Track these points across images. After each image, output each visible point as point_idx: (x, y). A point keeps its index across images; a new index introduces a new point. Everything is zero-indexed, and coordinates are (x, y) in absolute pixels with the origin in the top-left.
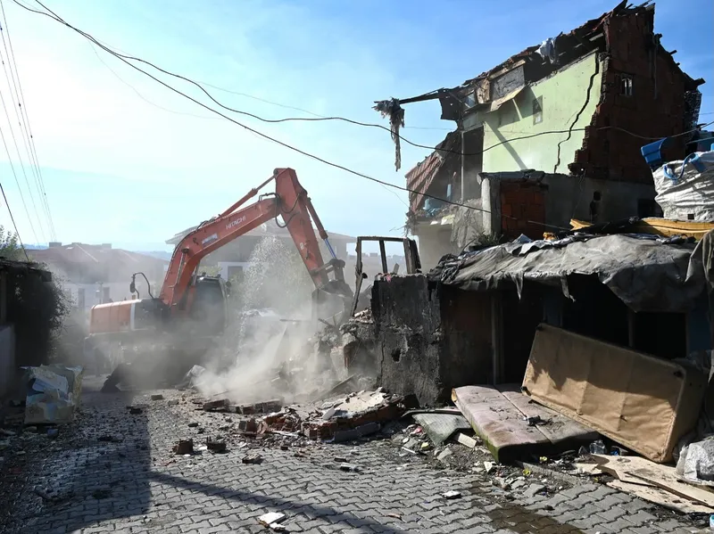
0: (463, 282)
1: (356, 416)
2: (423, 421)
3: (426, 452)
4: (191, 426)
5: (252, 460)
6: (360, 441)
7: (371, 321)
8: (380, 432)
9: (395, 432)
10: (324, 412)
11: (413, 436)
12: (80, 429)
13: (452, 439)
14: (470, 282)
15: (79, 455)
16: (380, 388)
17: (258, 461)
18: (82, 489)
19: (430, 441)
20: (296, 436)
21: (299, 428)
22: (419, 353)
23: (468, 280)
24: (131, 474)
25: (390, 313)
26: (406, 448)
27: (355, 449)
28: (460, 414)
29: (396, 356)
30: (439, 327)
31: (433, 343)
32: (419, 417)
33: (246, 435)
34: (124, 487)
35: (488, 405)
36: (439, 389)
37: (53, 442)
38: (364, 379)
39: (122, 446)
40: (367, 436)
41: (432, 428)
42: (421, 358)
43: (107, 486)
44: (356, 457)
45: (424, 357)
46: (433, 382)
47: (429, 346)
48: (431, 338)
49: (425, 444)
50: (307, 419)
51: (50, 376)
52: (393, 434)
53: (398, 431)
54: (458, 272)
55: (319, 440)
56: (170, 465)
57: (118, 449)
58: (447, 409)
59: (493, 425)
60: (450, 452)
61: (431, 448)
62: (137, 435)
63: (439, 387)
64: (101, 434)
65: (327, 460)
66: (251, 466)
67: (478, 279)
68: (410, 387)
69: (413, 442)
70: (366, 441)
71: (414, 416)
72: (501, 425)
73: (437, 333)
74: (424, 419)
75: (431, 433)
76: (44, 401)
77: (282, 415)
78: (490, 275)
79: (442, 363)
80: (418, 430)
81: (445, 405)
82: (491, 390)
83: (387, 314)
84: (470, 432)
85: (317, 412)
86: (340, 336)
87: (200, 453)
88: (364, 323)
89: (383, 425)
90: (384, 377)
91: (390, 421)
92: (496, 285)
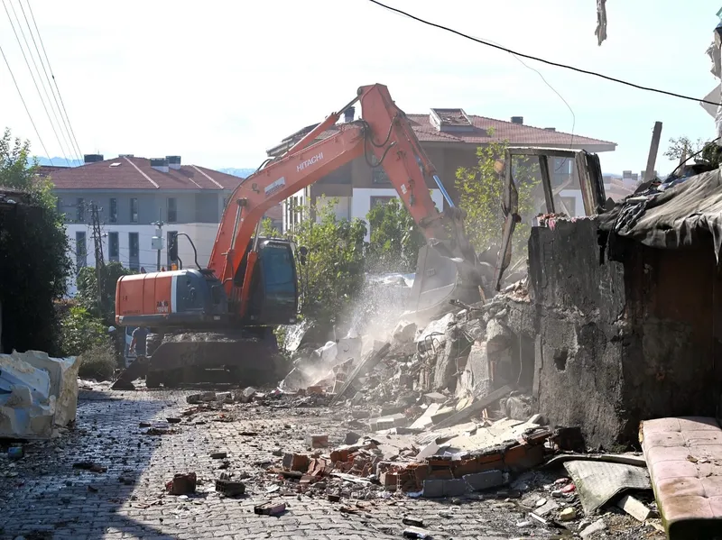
0: (645, 232)
1: (467, 457)
2: (576, 472)
3: (565, 524)
4: (215, 456)
5: (269, 509)
6: (464, 498)
7: (527, 299)
8: (506, 486)
9: (531, 489)
10: (422, 448)
11: (555, 496)
12: (57, 449)
13: (614, 504)
14: (655, 232)
15: (37, 484)
16: (535, 416)
17: (279, 512)
18: (18, 526)
19: (579, 507)
20: (365, 483)
21: (373, 471)
22: (594, 355)
23: (651, 229)
24: (91, 515)
25: (553, 286)
26: (537, 515)
27: (448, 510)
28: (643, 465)
29: (560, 360)
30: (623, 312)
31: (615, 339)
32: (572, 466)
33: (286, 476)
34: (73, 530)
35: (687, 452)
36: (620, 421)
37: (12, 465)
38: (516, 399)
39: (102, 478)
40: (481, 491)
41: (587, 486)
42: (595, 366)
43: (51, 527)
44: (445, 521)
45: (600, 363)
46: (612, 408)
47: (609, 344)
48: (610, 331)
49: (568, 511)
50: (394, 459)
51: (22, 368)
52: (526, 491)
53: (536, 486)
54: (642, 214)
55: (399, 492)
56: (151, 508)
57: (93, 481)
58: (629, 456)
59: (679, 485)
60: (603, 526)
61: (577, 517)
62: (131, 465)
63: (621, 417)
64: (82, 459)
65: (392, 521)
66: (264, 518)
67: (666, 227)
68: (579, 417)
69: (552, 505)
70: (477, 500)
71: (566, 465)
72: (691, 486)
73: (621, 323)
74: (579, 469)
75: (586, 492)
76: (11, 405)
77: (356, 449)
78: (680, 221)
79: (627, 374)
80: (569, 487)
81: (629, 449)
82: (708, 427)
83: (550, 287)
84: (646, 496)
85: (414, 449)
86: (484, 325)
87: (204, 495)
88: (517, 302)
89: (514, 477)
90: (543, 397)
91: (529, 470)
92: (689, 238)
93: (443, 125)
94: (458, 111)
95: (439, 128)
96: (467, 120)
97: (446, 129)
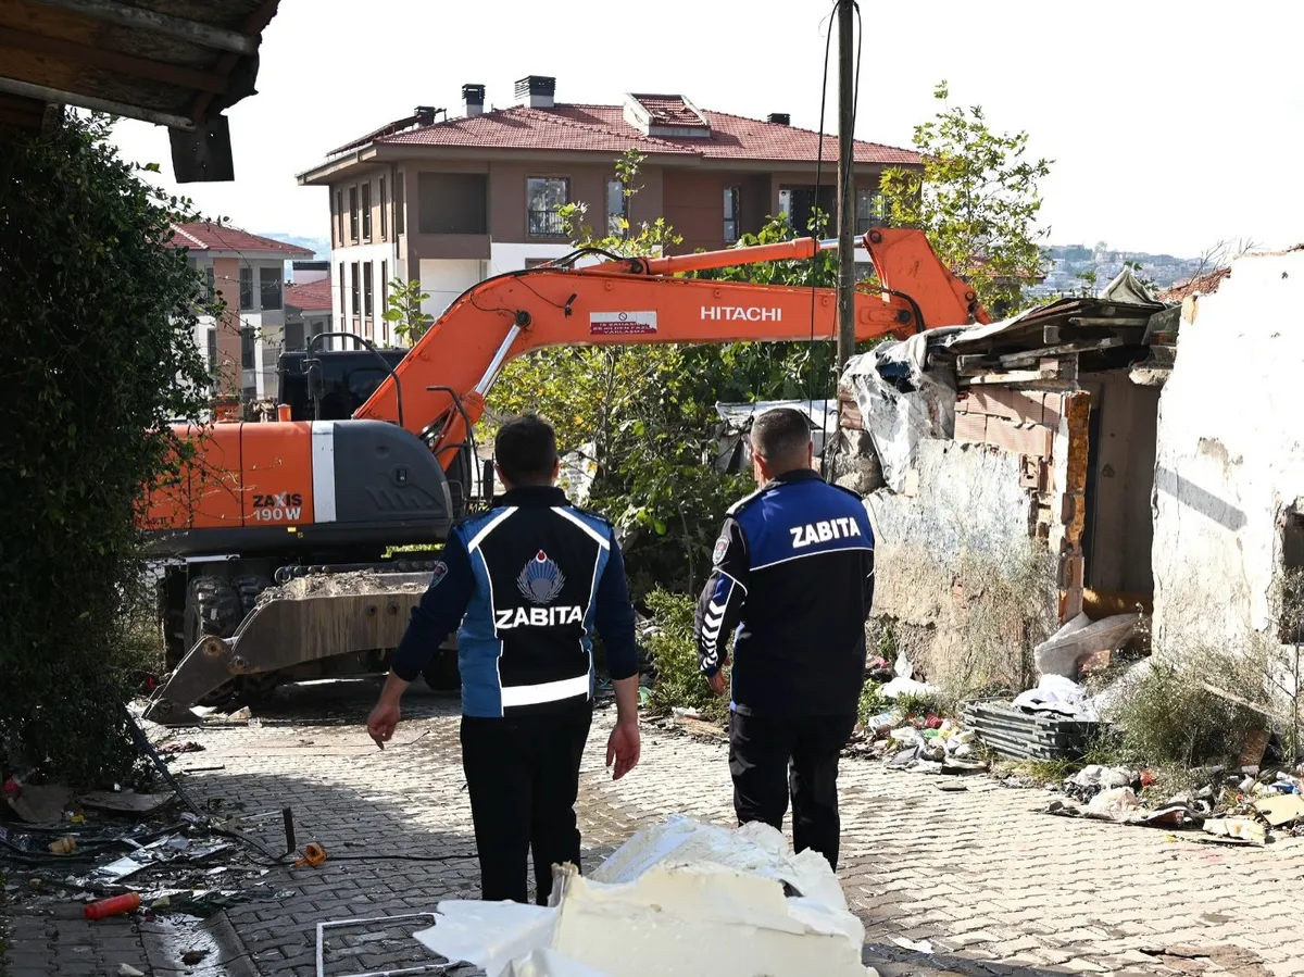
93: (654, 123)
94: (678, 98)
95: (646, 131)
96: (696, 116)
97: (659, 131)
